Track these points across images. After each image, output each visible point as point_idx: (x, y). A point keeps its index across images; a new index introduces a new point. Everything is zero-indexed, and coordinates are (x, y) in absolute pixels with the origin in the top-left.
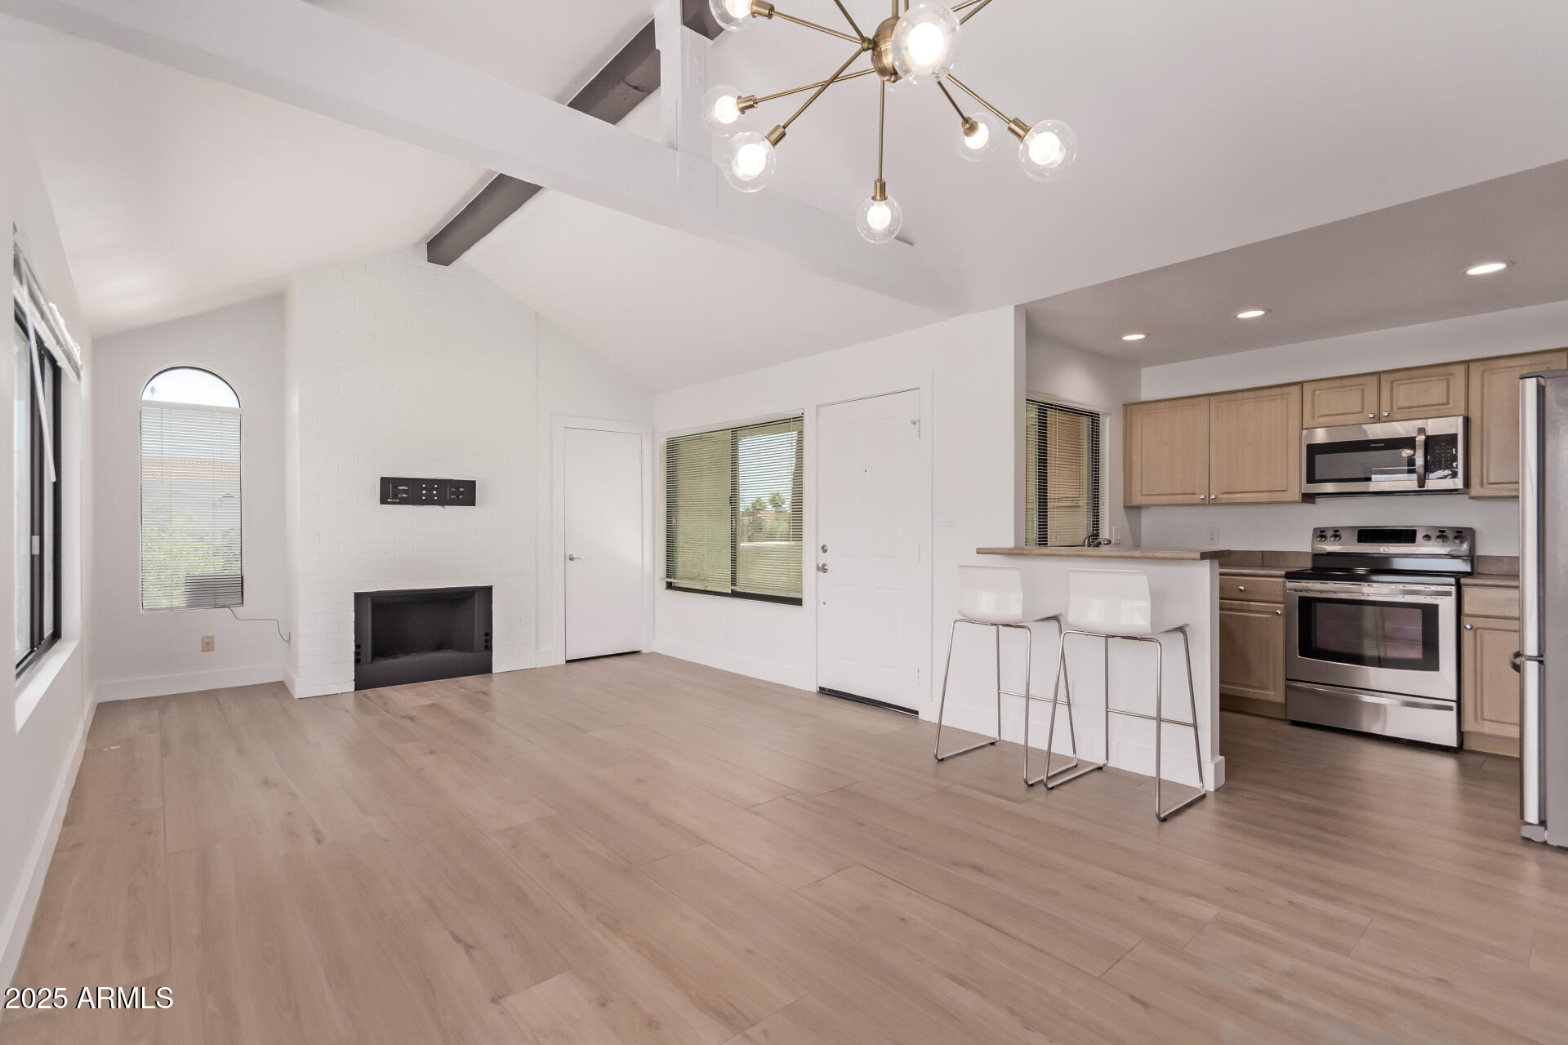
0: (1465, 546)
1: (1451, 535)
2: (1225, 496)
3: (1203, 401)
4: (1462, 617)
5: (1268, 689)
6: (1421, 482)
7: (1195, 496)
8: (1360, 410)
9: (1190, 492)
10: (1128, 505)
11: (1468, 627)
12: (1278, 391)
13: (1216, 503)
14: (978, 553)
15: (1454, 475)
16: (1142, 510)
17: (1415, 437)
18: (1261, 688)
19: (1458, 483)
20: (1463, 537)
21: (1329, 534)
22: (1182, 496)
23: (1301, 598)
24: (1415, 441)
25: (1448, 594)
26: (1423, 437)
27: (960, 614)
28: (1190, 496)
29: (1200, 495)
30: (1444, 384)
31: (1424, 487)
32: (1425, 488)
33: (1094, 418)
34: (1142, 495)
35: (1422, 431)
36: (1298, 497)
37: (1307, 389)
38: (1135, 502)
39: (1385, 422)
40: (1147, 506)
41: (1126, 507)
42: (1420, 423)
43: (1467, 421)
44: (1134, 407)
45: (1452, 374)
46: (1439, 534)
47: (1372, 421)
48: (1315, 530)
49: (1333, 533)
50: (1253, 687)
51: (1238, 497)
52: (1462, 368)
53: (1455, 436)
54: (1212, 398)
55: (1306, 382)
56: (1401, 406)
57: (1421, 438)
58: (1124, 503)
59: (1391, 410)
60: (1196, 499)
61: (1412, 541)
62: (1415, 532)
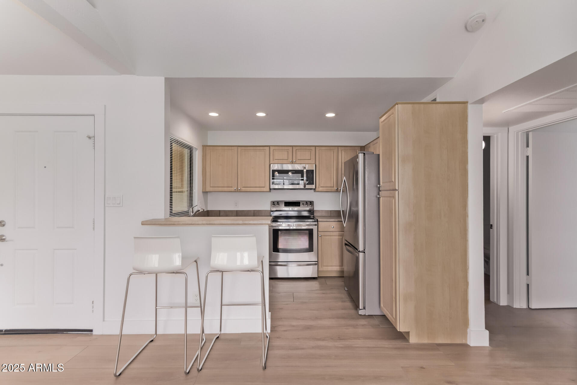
0: (311, 208)
1: (309, 203)
2: (243, 188)
3: (236, 148)
4: (318, 232)
6: (305, 187)
7: (232, 188)
8: (287, 159)
9: (230, 186)
10: (204, 191)
11: (320, 235)
12: (262, 148)
13: (240, 191)
14: (142, 224)
15: (313, 184)
16: (210, 193)
17: (303, 170)
19: (313, 186)
20: (311, 204)
21: (276, 203)
22: (227, 188)
23: (273, 230)
25: (316, 225)
26: (306, 170)
27: (134, 269)
28: (230, 188)
29: (234, 188)
30: (310, 152)
32: (306, 188)
33: (191, 149)
34: (210, 187)
35: (305, 168)
36: (269, 190)
37: (272, 148)
38: (207, 190)
39: (294, 164)
41: (203, 192)
42: (304, 165)
43: (315, 165)
44: (207, 147)
45: (311, 150)
46: (306, 203)
47: (290, 163)
48: (271, 201)
49: (277, 203)
51: (248, 189)
52: (313, 148)
53: (313, 170)
54: (239, 148)
55: (271, 146)
56: (298, 159)
57: (305, 170)
58: (203, 190)
59: (296, 160)
60: (233, 189)
61: (299, 206)
62: (300, 202)
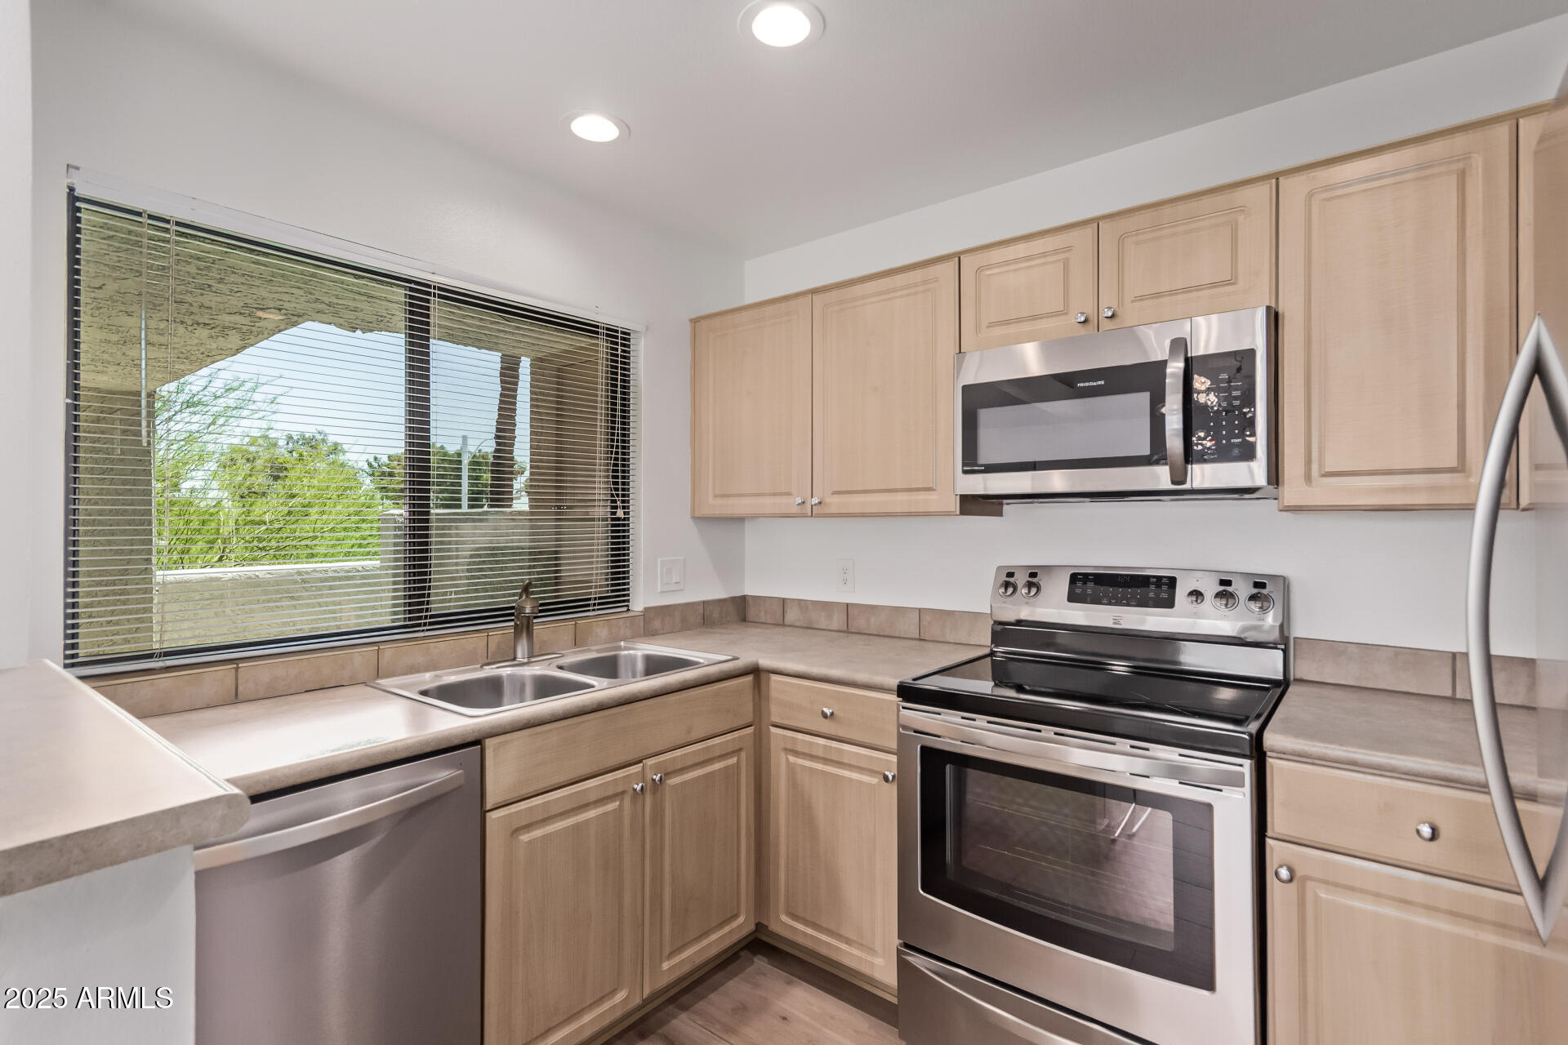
0: (1271, 619)
1: (1242, 589)
2: (836, 499)
3: (803, 305)
4: (1269, 842)
5: (871, 950)
6: (1179, 477)
7: (790, 499)
8: (1060, 310)
9: (783, 490)
10: (696, 515)
11: (1284, 871)
12: (917, 275)
15: (1248, 453)
16: (746, 522)
17: (1164, 363)
18: (861, 946)
19: (1254, 472)
20: (1267, 598)
21: (1021, 580)
22: (772, 499)
24: (1164, 376)
25: (1235, 781)
26: (1181, 362)
29: (799, 495)
30: (1226, 232)
31: (1183, 482)
32: (1187, 486)
33: (619, 341)
34: (716, 496)
35: (1179, 345)
36: (954, 505)
38: (705, 510)
39: (1109, 330)
40: (754, 517)
42: (1172, 328)
43: (1274, 319)
44: (708, 324)
45: (1241, 210)
46: (1220, 588)
47: (1082, 330)
48: (999, 568)
49: (1027, 578)
50: (848, 941)
51: (856, 503)
52: (1264, 191)
53: (1251, 353)
54: (816, 297)
55: (965, 251)
56: (1136, 292)
57: (1175, 365)
58: (693, 510)
59: (1121, 302)
60: (792, 503)
61: (1169, 603)
62: (1172, 582)
